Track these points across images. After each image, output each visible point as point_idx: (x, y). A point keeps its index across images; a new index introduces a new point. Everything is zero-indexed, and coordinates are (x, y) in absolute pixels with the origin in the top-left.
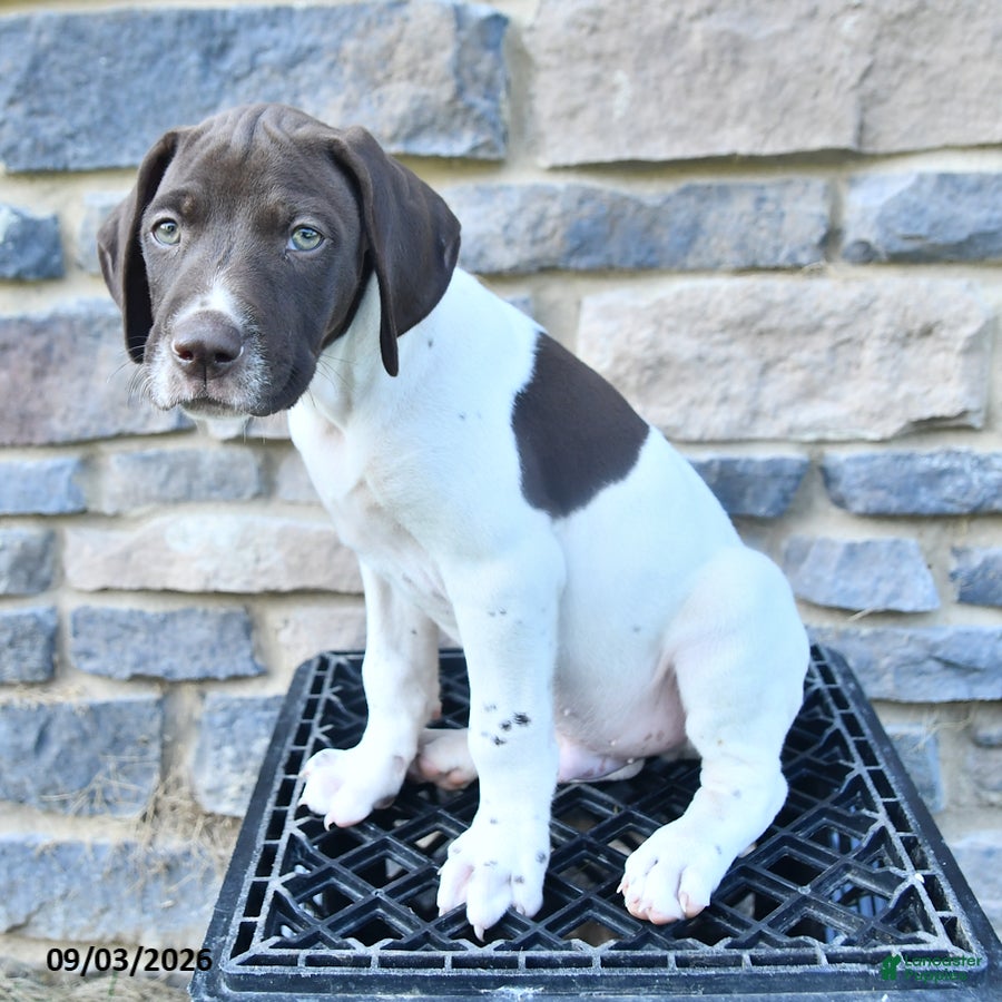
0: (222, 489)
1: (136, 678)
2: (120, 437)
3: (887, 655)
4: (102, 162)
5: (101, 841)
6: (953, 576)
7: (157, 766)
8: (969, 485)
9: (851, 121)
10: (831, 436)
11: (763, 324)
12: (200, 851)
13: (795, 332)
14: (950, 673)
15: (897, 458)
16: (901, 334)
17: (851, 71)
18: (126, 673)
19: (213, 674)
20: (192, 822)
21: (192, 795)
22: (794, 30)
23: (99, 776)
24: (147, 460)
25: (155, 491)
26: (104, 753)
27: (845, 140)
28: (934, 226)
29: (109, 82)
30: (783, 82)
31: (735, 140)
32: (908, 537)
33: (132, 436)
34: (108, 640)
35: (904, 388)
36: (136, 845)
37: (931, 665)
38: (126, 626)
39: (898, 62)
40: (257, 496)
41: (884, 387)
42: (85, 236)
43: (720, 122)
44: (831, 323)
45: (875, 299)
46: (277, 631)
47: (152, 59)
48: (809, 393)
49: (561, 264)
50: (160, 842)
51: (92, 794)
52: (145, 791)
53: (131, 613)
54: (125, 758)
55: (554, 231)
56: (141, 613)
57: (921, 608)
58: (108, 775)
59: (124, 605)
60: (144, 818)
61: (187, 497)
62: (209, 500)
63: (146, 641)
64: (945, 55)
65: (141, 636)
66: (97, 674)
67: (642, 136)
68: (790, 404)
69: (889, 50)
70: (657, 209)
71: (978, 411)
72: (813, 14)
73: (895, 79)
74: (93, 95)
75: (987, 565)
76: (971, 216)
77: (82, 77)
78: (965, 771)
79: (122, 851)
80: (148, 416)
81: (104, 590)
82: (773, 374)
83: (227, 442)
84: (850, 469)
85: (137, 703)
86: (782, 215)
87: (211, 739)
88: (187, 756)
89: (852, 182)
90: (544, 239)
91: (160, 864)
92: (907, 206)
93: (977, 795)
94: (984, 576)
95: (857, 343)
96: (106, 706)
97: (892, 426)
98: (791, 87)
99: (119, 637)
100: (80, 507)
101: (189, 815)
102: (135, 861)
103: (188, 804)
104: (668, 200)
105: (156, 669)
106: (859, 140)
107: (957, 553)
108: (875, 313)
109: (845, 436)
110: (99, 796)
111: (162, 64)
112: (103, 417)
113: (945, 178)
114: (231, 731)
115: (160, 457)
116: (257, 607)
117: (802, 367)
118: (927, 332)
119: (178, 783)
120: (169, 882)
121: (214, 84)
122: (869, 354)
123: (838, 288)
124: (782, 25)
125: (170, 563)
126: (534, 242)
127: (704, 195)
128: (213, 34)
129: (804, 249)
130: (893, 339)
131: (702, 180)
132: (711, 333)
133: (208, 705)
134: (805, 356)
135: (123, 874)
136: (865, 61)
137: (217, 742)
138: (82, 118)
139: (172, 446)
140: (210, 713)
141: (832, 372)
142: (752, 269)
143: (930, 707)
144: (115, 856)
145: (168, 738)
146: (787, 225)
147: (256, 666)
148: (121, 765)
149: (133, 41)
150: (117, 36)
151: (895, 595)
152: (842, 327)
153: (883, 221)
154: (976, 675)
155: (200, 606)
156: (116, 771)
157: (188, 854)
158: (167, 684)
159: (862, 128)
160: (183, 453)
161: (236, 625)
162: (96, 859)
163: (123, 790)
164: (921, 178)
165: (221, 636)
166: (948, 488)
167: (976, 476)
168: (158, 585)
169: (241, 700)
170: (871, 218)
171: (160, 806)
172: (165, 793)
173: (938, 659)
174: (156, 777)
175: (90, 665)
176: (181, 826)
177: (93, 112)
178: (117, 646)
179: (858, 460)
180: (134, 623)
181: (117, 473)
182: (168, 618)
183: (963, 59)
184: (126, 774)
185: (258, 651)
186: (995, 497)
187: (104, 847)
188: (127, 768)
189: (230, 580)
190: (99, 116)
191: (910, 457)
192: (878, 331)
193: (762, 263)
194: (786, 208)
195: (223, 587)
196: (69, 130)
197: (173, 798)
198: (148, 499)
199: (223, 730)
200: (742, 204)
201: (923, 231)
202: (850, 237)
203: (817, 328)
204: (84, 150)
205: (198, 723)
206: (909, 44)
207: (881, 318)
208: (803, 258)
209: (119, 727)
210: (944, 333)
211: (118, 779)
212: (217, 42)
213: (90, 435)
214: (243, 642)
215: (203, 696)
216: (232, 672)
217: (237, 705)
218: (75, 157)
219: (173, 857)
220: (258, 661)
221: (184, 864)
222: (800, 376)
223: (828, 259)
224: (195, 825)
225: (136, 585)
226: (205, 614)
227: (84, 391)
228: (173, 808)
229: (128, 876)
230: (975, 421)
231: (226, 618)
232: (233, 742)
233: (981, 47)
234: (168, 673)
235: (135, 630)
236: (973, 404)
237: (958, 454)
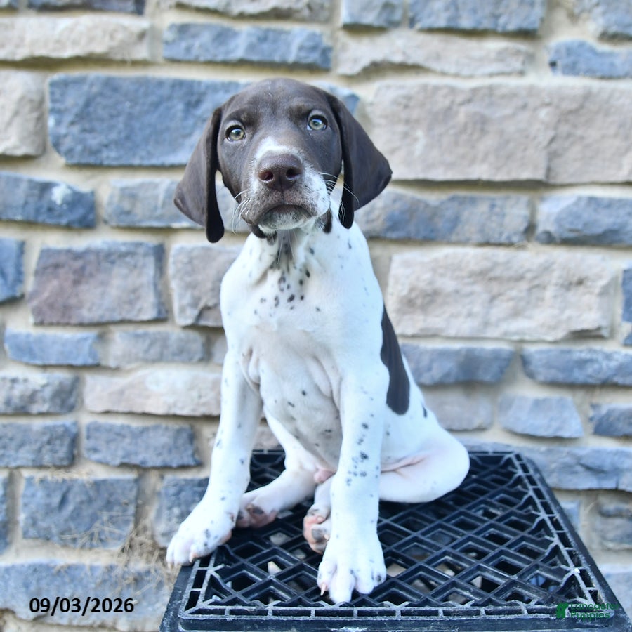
0: (180, 355)
1: (124, 466)
2: (123, 322)
3: (554, 462)
4: (123, 162)
5: (96, 564)
6: (591, 419)
7: (132, 519)
8: (601, 369)
9: (543, 165)
10: (527, 338)
11: (492, 274)
12: (156, 571)
13: (510, 279)
14: (589, 473)
15: (563, 352)
16: (566, 283)
17: (544, 138)
18: (118, 462)
19: (169, 464)
20: (152, 553)
21: (153, 537)
22: (514, 115)
23: (97, 524)
24: (137, 336)
25: (141, 355)
26: (101, 510)
27: (539, 175)
28: (585, 225)
29: (130, 116)
30: (508, 142)
31: (480, 172)
32: (568, 397)
33: (130, 322)
34: (108, 442)
35: (567, 313)
36: (117, 566)
37: (579, 468)
38: (119, 434)
39: (569, 135)
40: (201, 360)
41: (556, 312)
42: (110, 203)
43: (473, 162)
44: (529, 275)
45: (553, 263)
46: (209, 440)
47: (156, 105)
48: (516, 314)
49: (382, 235)
50: (132, 564)
51: (92, 535)
52: (124, 534)
53: (123, 427)
54: (114, 513)
55: (379, 217)
56: (128, 427)
57: (574, 435)
58: (103, 524)
59: (119, 421)
60: (123, 550)
61: (160, 359)
62: (172, 361)
63: (130, 444)
64: (593, 134)
65: (127, 440)
66: (100, 462)
67: (430, 166)
68: (505, 319)
69: (564, 128)
70: (436, 208)
71: (606, 328)
72: (524, 107)
73: (567, 144)
74: (120, 123)
75: (609, 413)
76: (606, 221)
77: (114, 112)
78: (594, 530)
79: (109, 571)
80: (140, 310)
81: (107, 412)
82: (497, 302)
83: (186, 327)
84: (537, 356)
85: (123, 480)
86: (504, 215)
87: (166, 503)
88: (152, 513)
89: (542, 199)
90: (373, 221)
91: (131, 578)
92: (572, 213)
93: (601, 544)
94: (607, 420)
95: (542, 287)
96: (104, 481)
97: (560, 334)
98: (511, 145)
99: (114, 440)
100: (96, 362)
101: (150, 549)
102: (116, 576)
103: (150, 542)
104: (442, 203)
105: (136, 460)
106: (548, 176)
107: (594, 406)
108: (553, 270)
109: (534, 338)
110: (96, 536)
111: (162, 108)
112: (113, 310)
113: (592, 200)
114: (179, 499)
115: (145, 335)
116: (198, 425)
117: (511, 299)
118: (580, 282)
119: (145, 529)
120: (136, 589)
121: (191, 122)
122: (549, 293)
123: (533, 257)
124: (508, 111)
125: (148, 397)
126: (368, 222)
127: (462, 201)
128: (192, 94)
129: (515, 234)
130: (562, 286)
131: (461, 193)
132: (463, 278)
133: (165, 483)
134: (514, 293)
135: (108, 584)
136: (551, 134)
137: (169, 504)
138: (113, 136)
139: (153, 329)
140: (166, 488)
141: (528, 303)
142: (486, 244)
143: (577, 492)
144: (104, 573)
145: (140, 502)
146: (507, 220)
147: (195, 460)
148: (111, 518)
149: (146, 95)
150: (137, 91)
151: (560, 428)
152: (535, 278)
153: (559, 221)
154: (602, 475)
155: (164, 423)
156: (108, 521)
157: (148, 572)
158: (142, 469)
159: (549, 170)
160: (159, 333)
161: (185, 435)
162: (92, 575)
163: (111, 533)
164: (580, 199)
165: (175, 442)
166: (590, 370)
167: (604, 364)
168: (140, 410)
169: (185, 480)
170: (552, 218)
171: (133, 543)
172: (137, 535)
173: (582, 465)
174: (132, 526)
175: (96, 456)
176: (145, 556)
177: (120, 133)
178: (113, 446)
179: (541, 352)
180: (123, 432)
181: (119, 342)
182: (144, 430)
183: (603, 137)
184: (114, 523)
185: (196, 451)
186: (615, 375)
187: (98, 567)
188: (115, 519)
189: (182, 408)
190: (123, 135)
191: (569, 352)
192: (554, 281)
193: (492, 241)
194: (507, 210)
195: (179, 412)
196: (105, 142)
197: (142, 538)
198: (137, 359)
199: (173, 498)
200: (483, 208)
201: (580, 227)
202: (541, 228)
203: (520, 278)
204: (113, 154)
205: (159, 494)
206: (575, 126)
207: (556, 274)
208: (515, 239)
209: (111, 495)
210: (589, 284)
211: (108, 527)
212: (194, 99)
213: (105, 319)
214: (188, 446)
215: (162, 477)
216: (180, 463)
217: (183, 483)
218: (108, 158)
219: (139, 574)
220: (197, 457)
221: (145, 578)
222: (511, 304)
223: (529, 240)
224: (153, 554)
225: (126, 410)
226: (167, 428)
227: (103, 294)
228: (141, 544)
229: (111, 585)
230: (605, 333)
231: (179, 431)
232: (179, 505)
233: (612, 131)
234: (143, 462)
235: (124, 437)
236: (604, 323)
237: (595, 351)
